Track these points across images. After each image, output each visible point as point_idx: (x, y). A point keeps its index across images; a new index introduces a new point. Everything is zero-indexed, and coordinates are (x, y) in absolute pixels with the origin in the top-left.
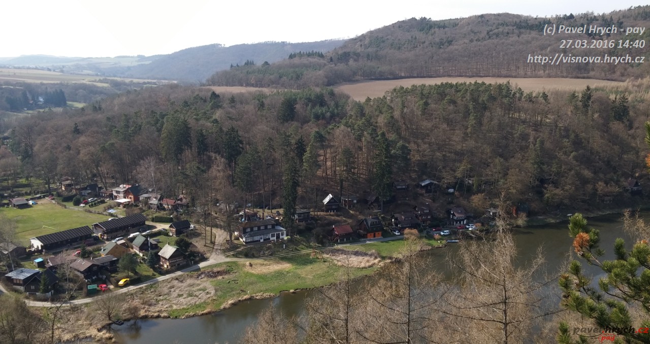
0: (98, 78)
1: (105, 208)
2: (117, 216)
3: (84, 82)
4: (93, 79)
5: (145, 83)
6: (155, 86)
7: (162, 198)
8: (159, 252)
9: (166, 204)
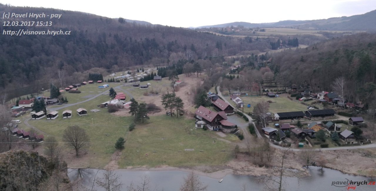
0: (316, 31)
1: (312, 103)
2: (318, 108)
3: (309, 34)
4: (314, 32)
5: (344, 33)
6: (351, 34)
7: (346, 102)
8: (341, 132)
9: (348, 105)
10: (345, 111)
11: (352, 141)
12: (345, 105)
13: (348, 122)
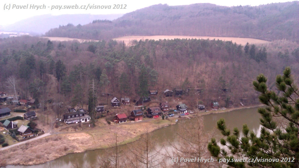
6: (16, 36)
7: (19, 99)
8: (18, 129)
9: (22, 103)
10: (18, 108)
11: (29, 135)
12: (19, 102)
13: (24, 118)
